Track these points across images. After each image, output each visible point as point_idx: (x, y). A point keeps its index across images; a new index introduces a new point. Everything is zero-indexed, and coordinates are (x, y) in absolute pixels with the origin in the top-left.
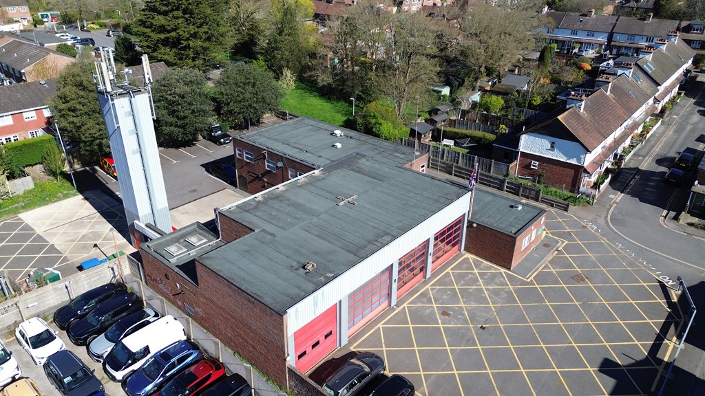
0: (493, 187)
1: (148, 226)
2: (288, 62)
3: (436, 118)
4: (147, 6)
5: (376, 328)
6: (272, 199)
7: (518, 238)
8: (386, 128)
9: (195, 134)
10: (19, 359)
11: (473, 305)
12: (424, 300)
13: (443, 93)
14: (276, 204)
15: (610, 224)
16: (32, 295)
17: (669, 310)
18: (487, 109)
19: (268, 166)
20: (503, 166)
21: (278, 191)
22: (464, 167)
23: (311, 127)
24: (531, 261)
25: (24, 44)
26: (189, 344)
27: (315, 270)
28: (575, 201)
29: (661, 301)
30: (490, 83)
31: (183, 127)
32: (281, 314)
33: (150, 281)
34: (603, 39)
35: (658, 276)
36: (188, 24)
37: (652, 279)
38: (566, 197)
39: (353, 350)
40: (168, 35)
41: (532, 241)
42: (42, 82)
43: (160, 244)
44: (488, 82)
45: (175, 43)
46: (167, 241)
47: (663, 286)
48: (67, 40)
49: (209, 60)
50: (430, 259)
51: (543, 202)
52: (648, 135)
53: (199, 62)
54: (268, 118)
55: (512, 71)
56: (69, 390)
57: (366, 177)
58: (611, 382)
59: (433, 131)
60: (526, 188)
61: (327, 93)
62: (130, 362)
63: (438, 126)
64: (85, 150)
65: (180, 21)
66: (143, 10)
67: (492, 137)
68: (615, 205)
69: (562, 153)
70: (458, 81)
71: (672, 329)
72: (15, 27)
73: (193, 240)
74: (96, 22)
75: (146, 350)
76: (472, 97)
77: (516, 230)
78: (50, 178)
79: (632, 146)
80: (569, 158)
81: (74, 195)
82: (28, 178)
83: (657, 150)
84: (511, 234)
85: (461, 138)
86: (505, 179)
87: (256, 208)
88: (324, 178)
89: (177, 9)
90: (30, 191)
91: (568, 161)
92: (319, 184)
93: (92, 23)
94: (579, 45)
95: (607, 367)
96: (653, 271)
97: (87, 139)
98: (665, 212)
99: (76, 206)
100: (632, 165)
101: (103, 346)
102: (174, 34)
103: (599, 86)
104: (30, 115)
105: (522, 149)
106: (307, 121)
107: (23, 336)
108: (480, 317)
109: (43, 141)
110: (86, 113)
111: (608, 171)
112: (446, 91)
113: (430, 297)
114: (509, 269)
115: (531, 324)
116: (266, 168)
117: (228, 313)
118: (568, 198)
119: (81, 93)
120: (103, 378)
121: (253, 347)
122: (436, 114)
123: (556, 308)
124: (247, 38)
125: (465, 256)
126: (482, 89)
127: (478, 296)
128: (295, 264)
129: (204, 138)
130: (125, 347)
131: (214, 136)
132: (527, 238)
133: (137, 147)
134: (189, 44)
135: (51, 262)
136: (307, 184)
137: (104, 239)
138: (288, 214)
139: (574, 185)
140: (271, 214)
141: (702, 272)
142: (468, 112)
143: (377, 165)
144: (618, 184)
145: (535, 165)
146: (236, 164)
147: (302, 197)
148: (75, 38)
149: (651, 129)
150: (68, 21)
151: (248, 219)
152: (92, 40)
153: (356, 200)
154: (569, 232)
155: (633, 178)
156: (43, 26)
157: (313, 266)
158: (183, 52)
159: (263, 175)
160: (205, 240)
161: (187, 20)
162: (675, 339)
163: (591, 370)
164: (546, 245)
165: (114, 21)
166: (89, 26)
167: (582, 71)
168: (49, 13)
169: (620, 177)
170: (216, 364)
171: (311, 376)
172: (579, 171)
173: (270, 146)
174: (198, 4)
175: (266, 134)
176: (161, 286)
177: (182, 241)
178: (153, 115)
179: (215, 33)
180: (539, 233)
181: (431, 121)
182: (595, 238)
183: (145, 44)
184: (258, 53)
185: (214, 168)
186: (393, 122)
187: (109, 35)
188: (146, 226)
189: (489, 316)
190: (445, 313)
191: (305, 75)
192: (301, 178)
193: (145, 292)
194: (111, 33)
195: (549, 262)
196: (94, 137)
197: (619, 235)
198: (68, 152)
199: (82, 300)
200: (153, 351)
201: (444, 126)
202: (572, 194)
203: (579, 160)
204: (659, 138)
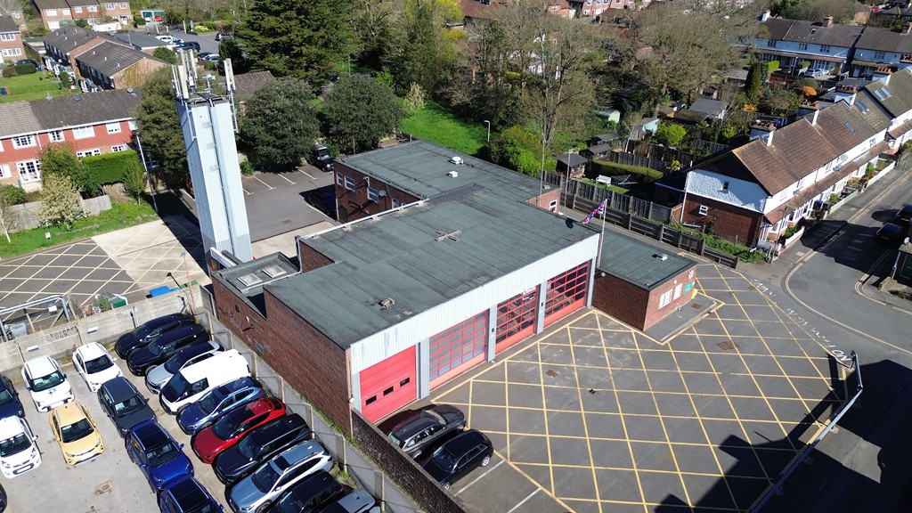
0: (648, 235)
1: (225, 253)
2: (420, 75)
3: (593, 149)
4: (257, 5)
5: (466, 382)
6: (363, 230)
7: (652, 292)
8: (525, 158)
9: (295, 157)
10: (74, 382)
11: (587, 366)
12: (530, 356)
13: (610, 119)
14: (366, 236)
15: (787, 286)
16: (94, 319)
17: (831, 389)
18: (665, 142)
19: (371, 196)
20: (664, 210)
21: (371, 221)
22: (616, 209)
23: (428, 152)
24: (672, 322)
25: (116, 45)
26: (252, 381)
27: (393, 307)
28: (748, 256)
29: (824, 379)
30: (675, 109)
31: (282, 147)
32: (343, 349)
33: (222, 315)
34: (840, 56)
35: (831, 349)
36: (303, 27)
37: (821, 352)
38: (738, 251)
39: (435, 403)
40: (277, 39)
41: (675, 298)
42: (130, 90)
43: (234, 274)
44: (673, 107)
45: (286, 49)
46: (242, 270)
47: (833, 363)
48: (168, 43)
49: (324, 70)
50: (542, 311)
51: (706, 255)
52: (871, 182)
53: (312, 73)
54: (388, 142)
55: (708, 94)
56: (120, 417)
57: (478, 212)
58: (731, 461)
59: (587, 166)
60: (687, 238)
61: (464, 114)
62: (186, 394)
63: (596, 159)
64: (170, 169)
65: (293, 23)
66: (252, 10)
67: (659, 174)
68: (801, 264)
69: (738, 197)
70: (632, 105)
71: (829, 410)
72: (113, 27)
73: (272, 271)
74: (204, 23)
75: (205, 383)
76: (646, 125)
77: (653, 282)
78: (131, 199)
79: (844, 194)
80: (745, 203)
81: (154, 219)
82: (106, 197)
83: (879, 201)
84: (644, 287)
85: (619, 174)
86: (661, 226)
87: (342, 238)
88: (428, 210)
89: (291, 9)
90: (108, 212)
91: (745, 207)
92: (421, 217)
93: (201, 25)
94: (809, 64)
95: (732, 445)
96: (826, 344)
97: (172, 156)
98: (866, 276)
99: (155, 231)
100: (838, 218)
101: (161, 376)
102: (284, 38)
103: (802, 115)
104: (114, 127)
105: (688, 190)
106: (425, 145)
107: (79, 361)
108: (592, 380)
109: (124, 157)
110: (171, 126)
111: (802, 222)
112: (615, 117)
113: (537, 355)
114: (642, 330)
115: (652, 392)
116: (368, 197)
117: (295, 349)
118: (741, 252)
119: (168, 103)
120: (158, 410)
121: (319, 388)
122: (597, 144)
123: (687, 377)
124: (376, 45)
125: (591, 312)
126: (662, 116)
127: (597, 358)
128: (371, 300)
129: (308, 161)
130: (182, 378)
131: (320, 161)
132: (668, 294)
133: (216, 163)
134: (302, 51)
135: (120, 288)
136: (406, 215)
137: (180, 269)
138: (377, 247)
139: (752, 238)
140: (357, 246)
141: (890, 349)
142: (638, 143)
143: (495, 199)
144: (812, 240)
145: (704, 210)
146: (336, 192)
147: (396, 230)
148: (178, 42)
149: (876, 174)
150: (172, 21)
151: (329, 249)
152: (197, 44)
153: (459, 236)
154: (730, 293)
155: (837, 233)
156: (144, 26)
157: (391, 302)
158: (294, 60)
159: (365, 206)
160: (284, 272)
161: (301, 22)
162: (828, 421)
163: (711, 446)
164: (696, 306)
165: (226, 22)
166: (196, 28)
167: (802, 96)
168: (152, 12)
169: (818, 232)
170: (277, 403)
171: (380, 427)
172: (757, 220)
173: (374, 172)
174: (315, 3)
175: (373, 159)
176: (232, 320)
177: (259, 271)
178: (235, 128)
179: (334, 38)
180: (688, 289)
181: (586, 153)
182: (762, 300)
183: (252, 49)
184: (385, 64)
185: (314, 197)
186: (535, 152)
187: (217, 39)
188: (223, 253)
189: (603, 379)
190: (550, 372)
191: (438, 92)
192: (402, 209)
193: (214, 325)
194: (220, 36)
195: (695, 326)
196: (179, 154)
197: (795, 300)
198: (150, 171)
199: (145, 328)
200: (213, 385)
201: (602, 159)
202: (746, 248)
203: (757, 206)
204: (886, 186)
